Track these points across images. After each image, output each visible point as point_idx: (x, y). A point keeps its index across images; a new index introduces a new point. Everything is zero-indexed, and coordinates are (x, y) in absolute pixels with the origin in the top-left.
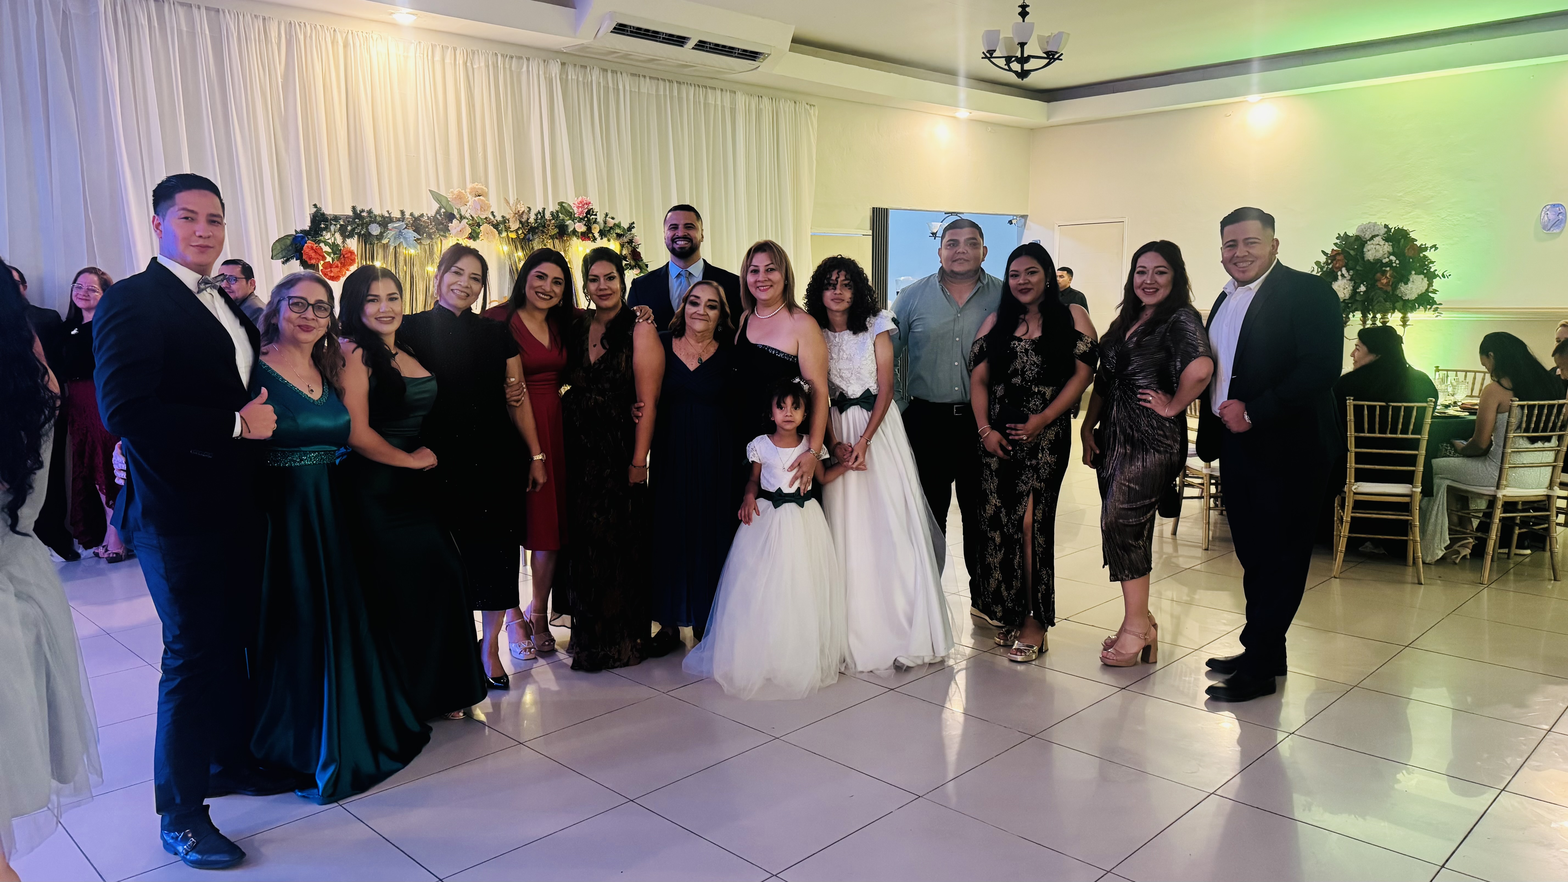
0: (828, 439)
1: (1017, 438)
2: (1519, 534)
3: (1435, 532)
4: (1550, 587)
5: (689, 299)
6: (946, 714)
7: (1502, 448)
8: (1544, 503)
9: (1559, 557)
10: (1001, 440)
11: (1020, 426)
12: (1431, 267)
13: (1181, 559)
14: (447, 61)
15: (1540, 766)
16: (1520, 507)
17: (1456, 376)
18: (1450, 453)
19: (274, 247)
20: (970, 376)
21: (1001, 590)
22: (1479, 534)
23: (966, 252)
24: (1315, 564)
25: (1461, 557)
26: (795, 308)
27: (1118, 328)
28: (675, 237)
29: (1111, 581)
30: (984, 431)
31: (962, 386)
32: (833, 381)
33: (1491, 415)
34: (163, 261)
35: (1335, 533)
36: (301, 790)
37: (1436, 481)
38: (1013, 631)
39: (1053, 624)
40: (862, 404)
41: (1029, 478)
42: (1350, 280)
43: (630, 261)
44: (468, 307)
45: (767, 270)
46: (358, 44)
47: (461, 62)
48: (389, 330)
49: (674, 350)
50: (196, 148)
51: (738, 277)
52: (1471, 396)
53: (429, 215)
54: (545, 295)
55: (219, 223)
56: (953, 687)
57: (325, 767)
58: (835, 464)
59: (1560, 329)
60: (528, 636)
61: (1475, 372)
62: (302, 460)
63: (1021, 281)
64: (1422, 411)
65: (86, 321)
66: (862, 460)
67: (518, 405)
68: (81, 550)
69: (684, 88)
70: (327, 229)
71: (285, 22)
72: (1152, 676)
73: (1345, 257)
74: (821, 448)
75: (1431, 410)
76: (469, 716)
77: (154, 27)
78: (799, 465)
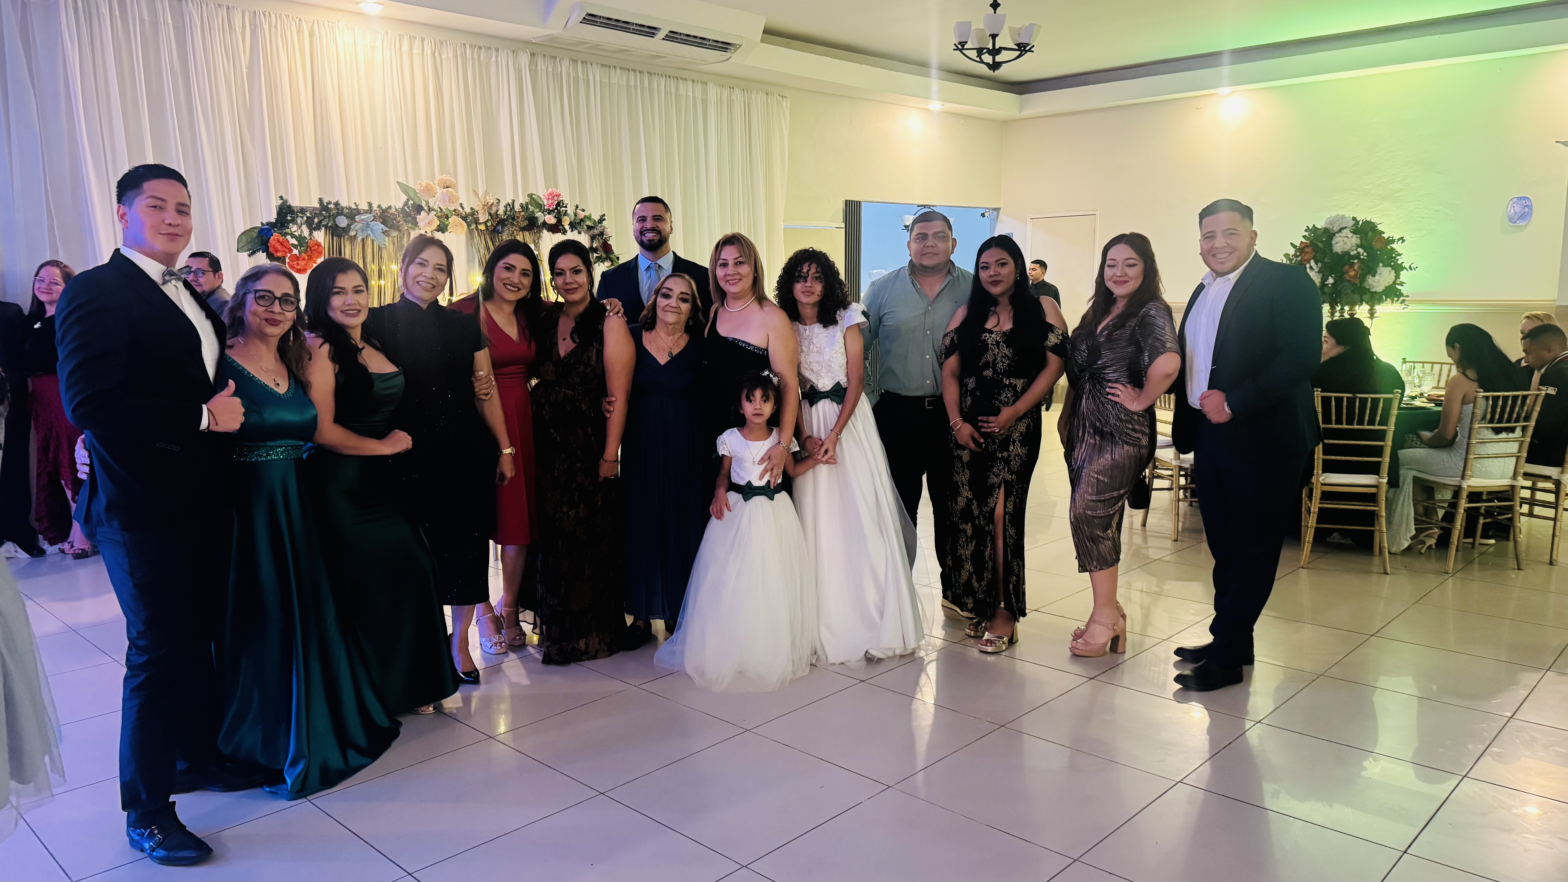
0: (798, 433)
1: (989, 430)
2: (1484, 524)
3: (1401, 521)
4: (1514, 576)
5: (661, 292)
6: (917, 705)
7: (1466, 440)
8: (1509, 493)
9: (1522, 547)
10: (973, 433)
11: (992, 418)
12: (1398, 260)
13: (1150, 550)
14: (415, 51)
15: (1502, 752)
16: (1484, 497)
17: (1423, 367)
18: (1416, 444)
19: (239, 240)
20: (941, 368)
21: (971, 582)
22: (1444, 524)
23: (934, 245)
24: (1286, 554)
25: (1426, 547)
26: (764, 301)
27: (1089, 321)
28: (644, 229)
29: (1080, 572)
30: (956, 424)
31: (934, 378)
32: (803, 374)
33: (1456, 407)
34: (128, 253)
35: (1303, 524)
36: (270, 786)
37: (1402, 472)
38: (984, 622)
39: (1024, 615)
40: (832, 397)
41: (1000, 470)
42: (1319, 272)
43: (601, 253)
44: (434, 299)
45: (736, 264)
46: (324, 34)
47: (429, 52)
48: (355, 323)
49: (644, 344)
50: (160, 140)
51: (707, 269)
52: (1437, 388)
53: (397, 208)
54: (513, 287)
55: (186, 213)
56: (923, 679)
57: (294, 764)
58: (806, 458)
59: (1524, 320)
60: (498, 630)
61: (1442, 364)
62: (269, 455)
63: (992, 273)
64: (1388, 402)
65: (48, 314)
66: (832, 454)
67: (487, 398)
68: (46, 546)
69: (655, 79)
70: (293, 221)
71: (249, 12)
72: (1120, 665)
73: (1313, 250)
74: (791, 441)
75: (1397, 401)
76: (439, 710)
77: (116, 16)
78: (769, 458)
